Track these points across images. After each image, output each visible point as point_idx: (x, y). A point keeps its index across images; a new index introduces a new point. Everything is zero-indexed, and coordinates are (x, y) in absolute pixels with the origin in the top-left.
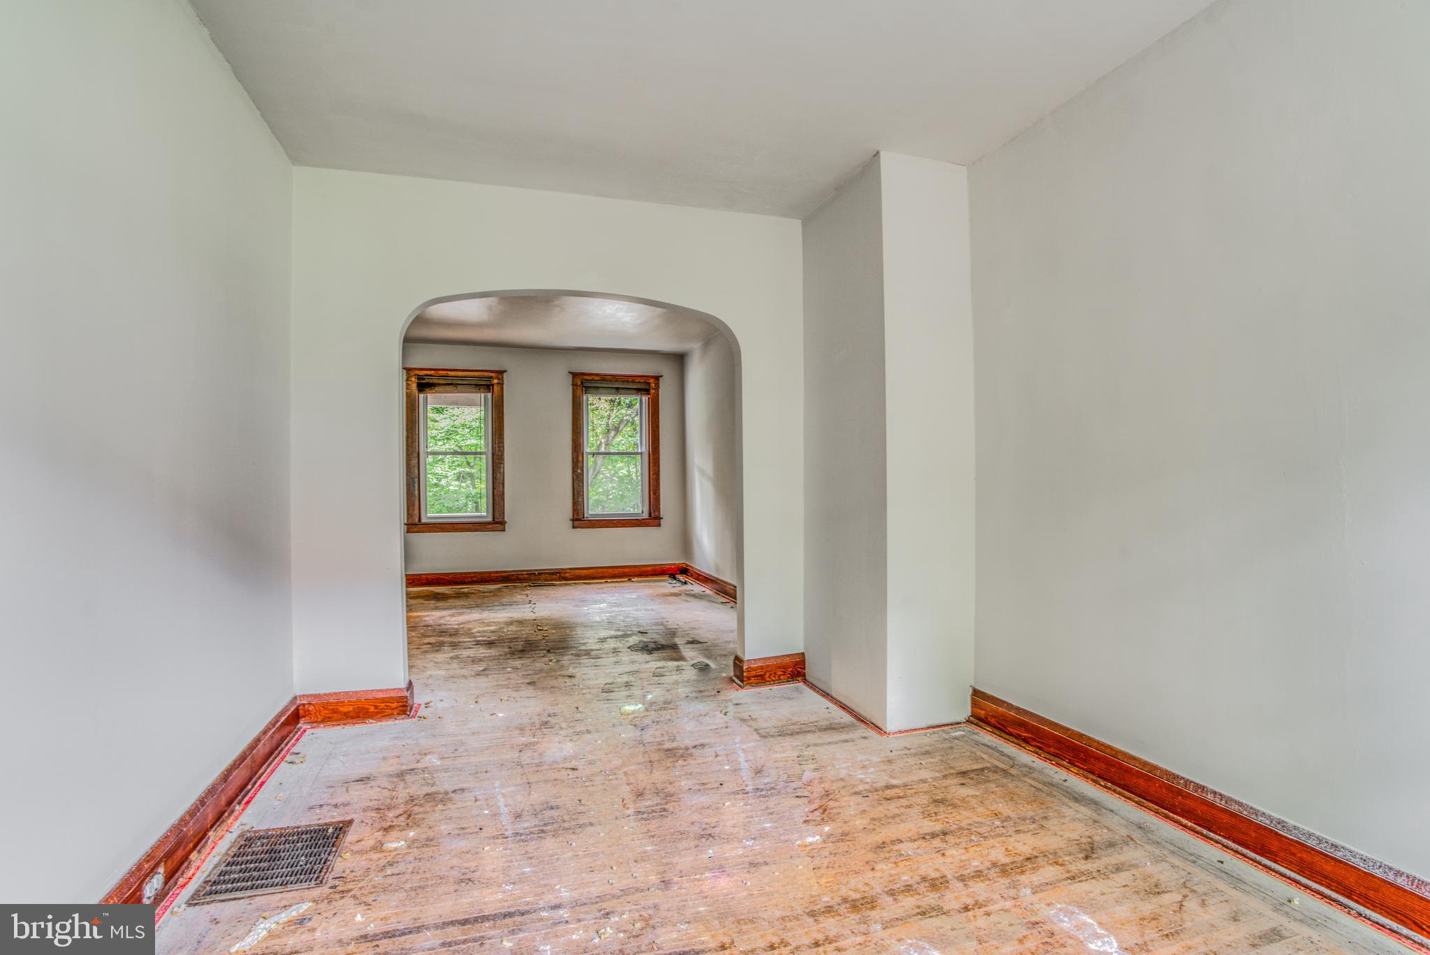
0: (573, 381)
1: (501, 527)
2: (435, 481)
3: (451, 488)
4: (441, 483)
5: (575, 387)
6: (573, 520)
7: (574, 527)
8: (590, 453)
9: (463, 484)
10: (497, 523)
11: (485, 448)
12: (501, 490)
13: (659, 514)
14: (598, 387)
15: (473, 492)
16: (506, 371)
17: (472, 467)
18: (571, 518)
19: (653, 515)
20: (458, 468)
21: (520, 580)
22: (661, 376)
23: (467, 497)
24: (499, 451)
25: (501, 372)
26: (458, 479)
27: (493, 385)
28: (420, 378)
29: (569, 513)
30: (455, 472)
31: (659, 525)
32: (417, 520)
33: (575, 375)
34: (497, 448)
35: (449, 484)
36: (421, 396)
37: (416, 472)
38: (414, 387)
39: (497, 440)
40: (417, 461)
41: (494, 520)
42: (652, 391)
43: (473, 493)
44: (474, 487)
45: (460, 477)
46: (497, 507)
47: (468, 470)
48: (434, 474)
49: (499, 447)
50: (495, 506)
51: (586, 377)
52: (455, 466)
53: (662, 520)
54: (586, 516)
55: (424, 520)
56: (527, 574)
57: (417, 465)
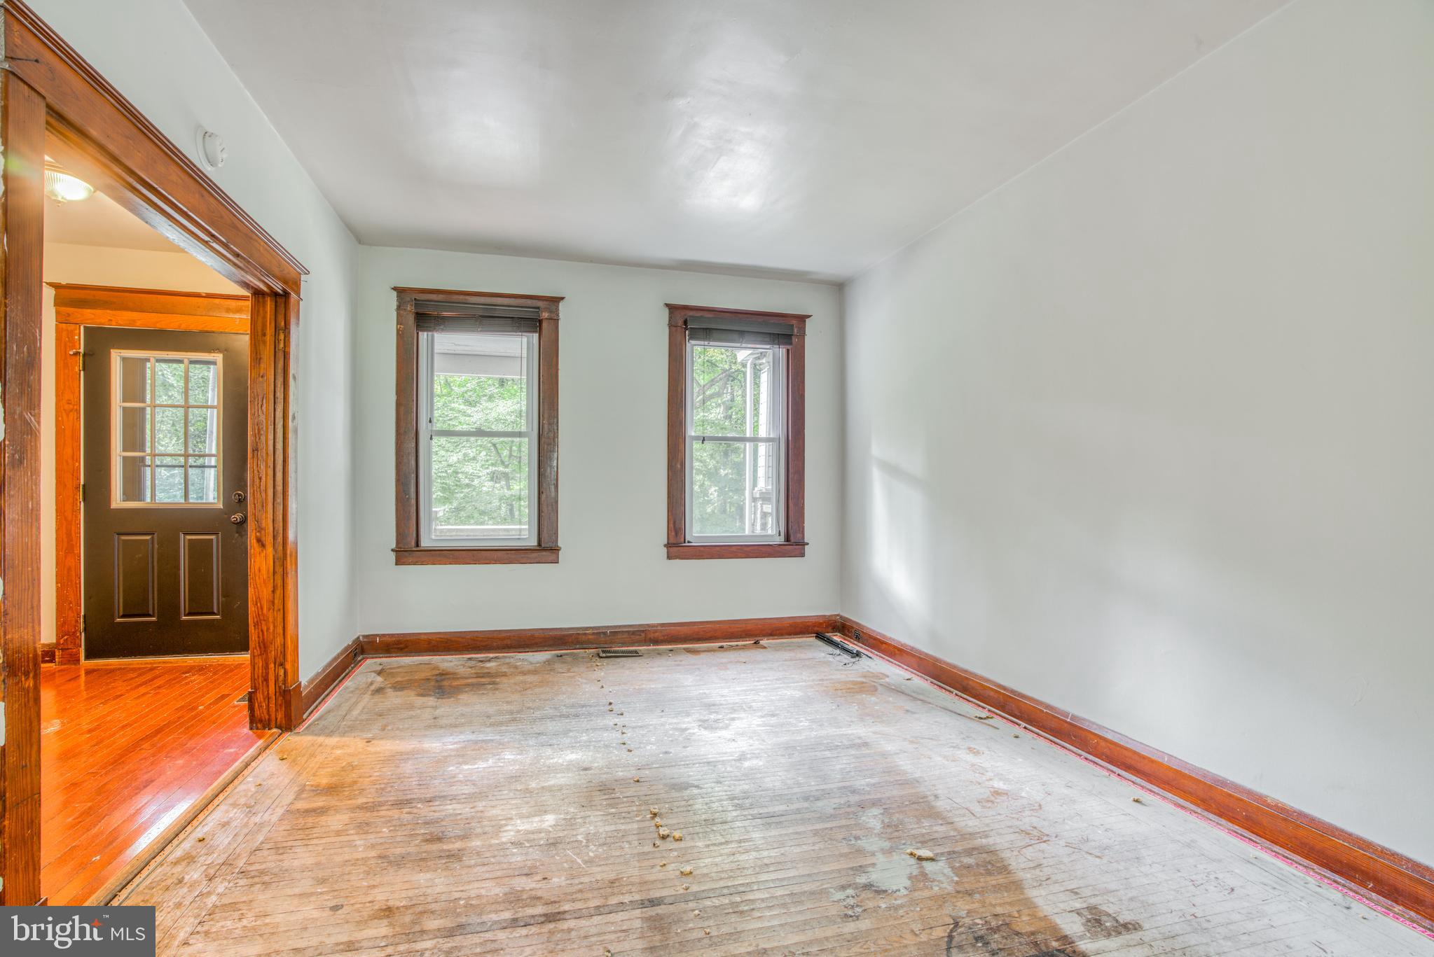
0: (670, 318)
1: (553, 557)
2: (467, 481)
3: (484, 489)
4: (473, 483)
5: (674, 329)
6: (669, 545)
7: (669, 557)
8: (697, 438)
9: (497, 485)
10: (545, 550)
11: (527, 427)
12: (553, 494)
13: (803, 538)
14: (710, 329)
15: (508, 493)
16: (562, 298)
17: (507, 466)
18: (666, 542)
19: (792, 539)
20: (490, 467)
21: (582, 643)
22: (809, 316)
23: (500, 499)
24: (549, 430)
25: (556, 300)
26: (492, 479)
27: (540, 322)
28: (417, 303)
29: (661, 535)
30: (488, 471)
31: (802, 555)
32: (413, 543)
33: (672, 308)
34: (546, 426)
35: (482, 485)
36: (423, 336)
37: (413, 463)
38: (411, 319)
39: (546, 412)
40: (414, 445)
41: (539, 544)
42: (795, 340)
43: (507, 495)
44: (509, 488)
45: (494, 477)
46: (545, 523)
47: (501, 469)
48: (465, 473)
49: (550, 424)
50: (542, 522)
51: (691, 313)
52: (489, 465)
53: (806, 547)
54: (688, 538)
55: (425, 543)
56: (593, 634)
57: (414, 450)
